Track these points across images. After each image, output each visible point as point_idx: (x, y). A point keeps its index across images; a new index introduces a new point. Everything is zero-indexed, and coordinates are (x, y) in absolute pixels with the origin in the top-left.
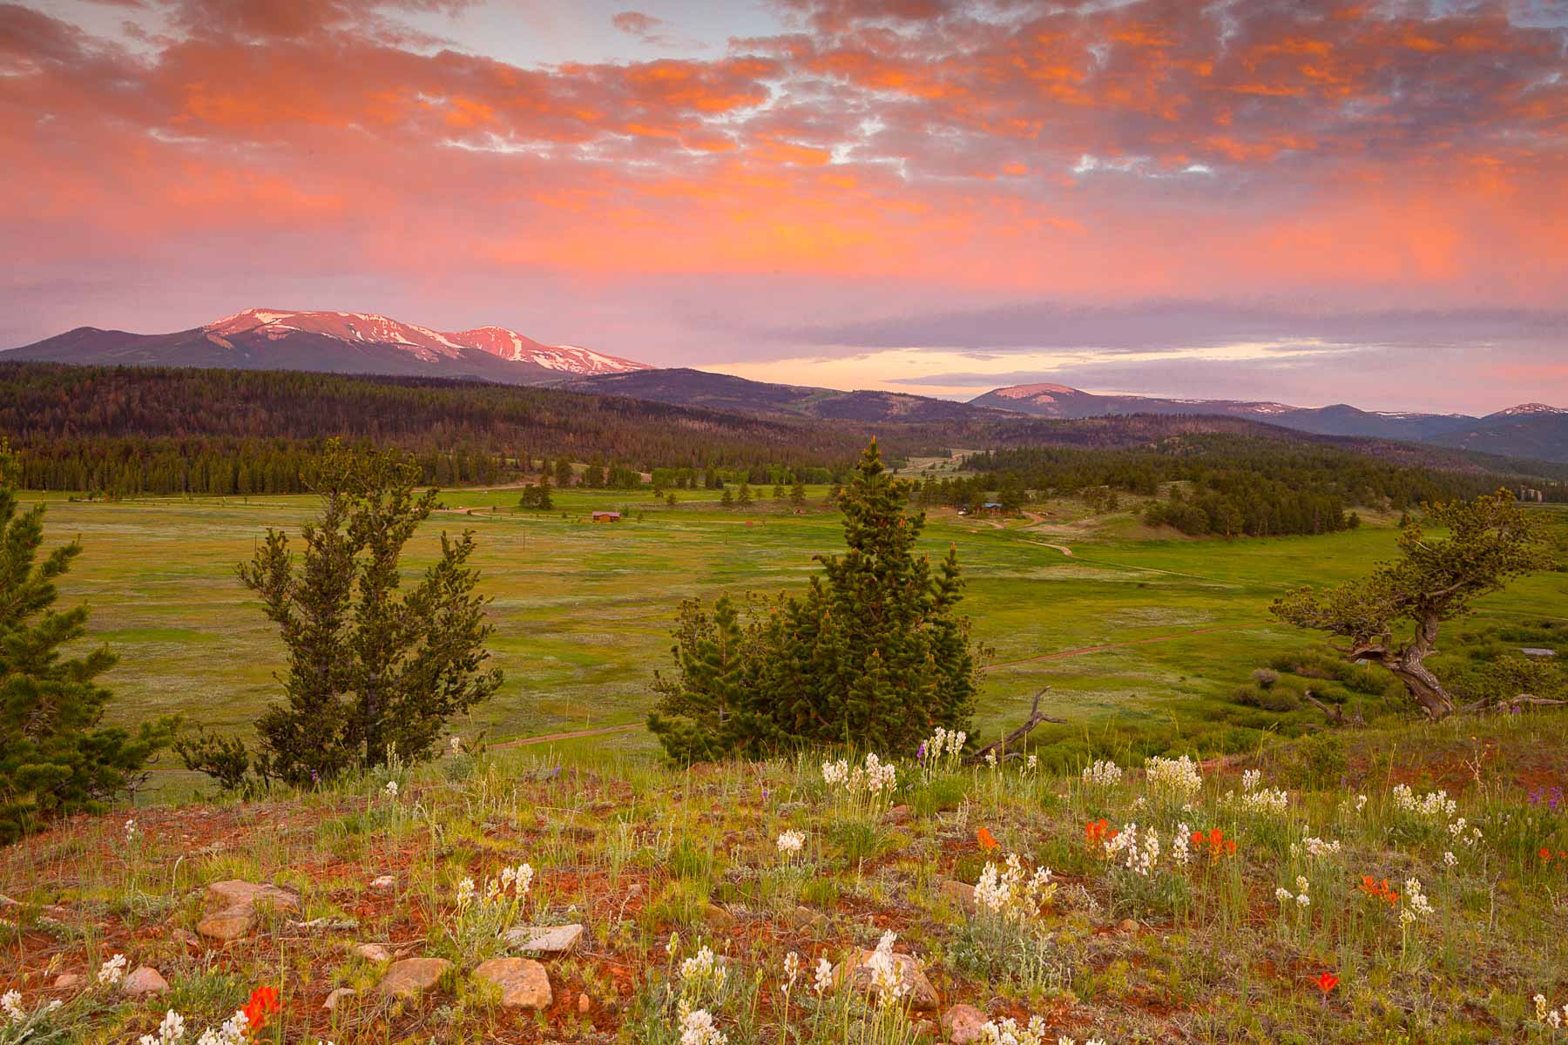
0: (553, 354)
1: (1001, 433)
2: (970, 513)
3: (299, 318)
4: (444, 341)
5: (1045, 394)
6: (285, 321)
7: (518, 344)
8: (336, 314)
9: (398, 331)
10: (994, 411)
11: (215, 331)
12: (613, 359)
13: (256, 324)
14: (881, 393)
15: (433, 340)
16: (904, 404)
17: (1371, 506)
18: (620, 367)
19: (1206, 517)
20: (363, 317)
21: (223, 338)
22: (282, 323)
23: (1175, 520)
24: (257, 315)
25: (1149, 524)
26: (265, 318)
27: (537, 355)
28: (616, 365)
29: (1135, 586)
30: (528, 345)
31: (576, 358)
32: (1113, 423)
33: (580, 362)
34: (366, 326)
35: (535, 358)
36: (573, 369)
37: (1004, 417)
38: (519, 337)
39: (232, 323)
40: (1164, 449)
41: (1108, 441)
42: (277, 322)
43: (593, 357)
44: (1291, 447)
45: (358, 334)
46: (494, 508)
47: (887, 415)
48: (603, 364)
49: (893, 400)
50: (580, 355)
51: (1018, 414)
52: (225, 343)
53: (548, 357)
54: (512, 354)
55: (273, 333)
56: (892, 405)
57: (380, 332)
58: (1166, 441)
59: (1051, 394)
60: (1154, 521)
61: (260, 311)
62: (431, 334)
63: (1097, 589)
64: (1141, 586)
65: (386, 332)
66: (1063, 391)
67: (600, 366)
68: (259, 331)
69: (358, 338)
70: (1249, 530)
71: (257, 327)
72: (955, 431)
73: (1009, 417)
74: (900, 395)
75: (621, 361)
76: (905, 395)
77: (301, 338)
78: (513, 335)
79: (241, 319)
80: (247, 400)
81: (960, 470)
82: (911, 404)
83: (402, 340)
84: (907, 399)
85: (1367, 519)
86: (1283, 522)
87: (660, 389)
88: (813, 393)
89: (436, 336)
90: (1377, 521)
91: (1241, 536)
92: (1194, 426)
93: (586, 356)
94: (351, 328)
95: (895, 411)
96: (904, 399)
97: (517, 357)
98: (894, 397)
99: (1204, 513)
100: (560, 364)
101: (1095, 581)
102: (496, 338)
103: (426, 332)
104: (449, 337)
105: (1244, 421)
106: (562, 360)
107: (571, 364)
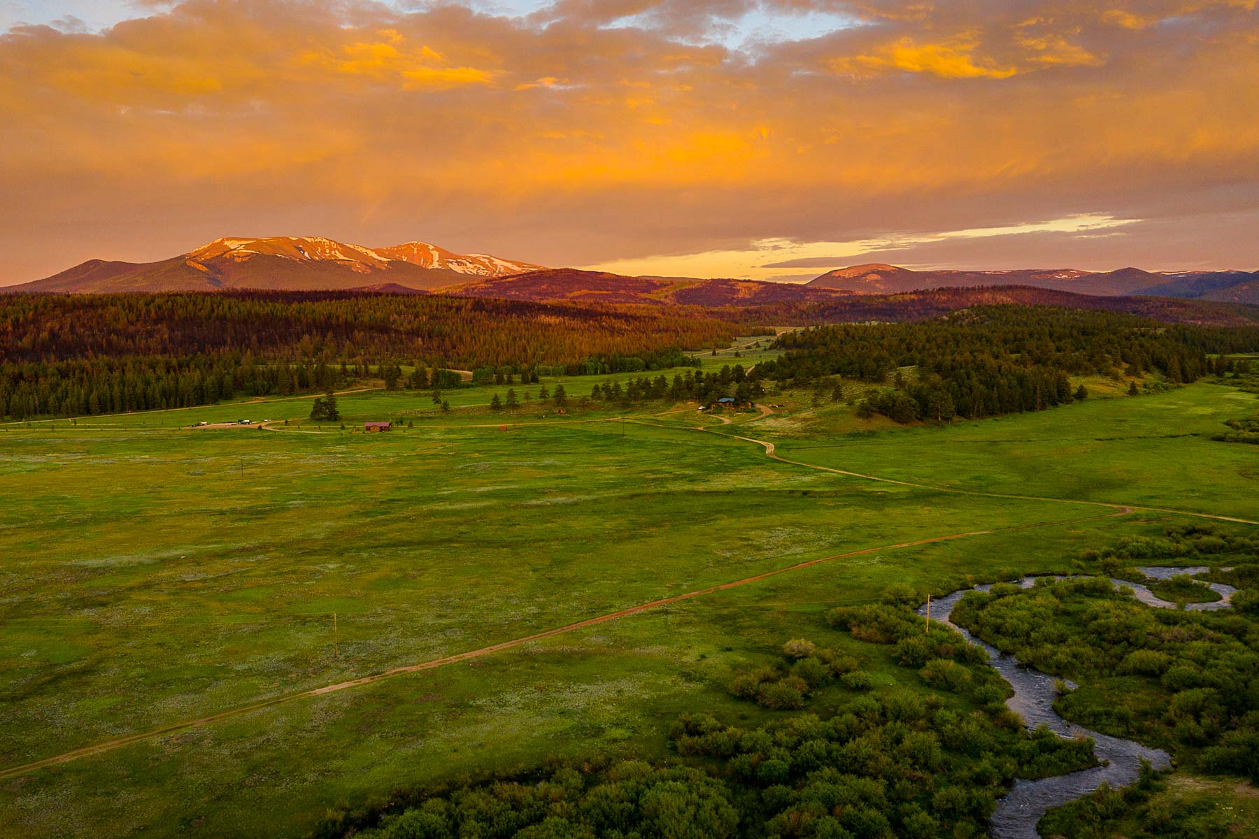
0: (464, 261)
1: (824, 310)
2: (708, 407)
3: (259, 243)
4: (375, 255)
5: (873, 272)
6: (247, 247)
7: (436, 255)
8: (288, 238)
9: (338, 250)
10: (824, 290)
11: (193, 258)
12: (513, 262)
13: (226, 250)
14: (729, 280)
15: (366, 256)
16: (750, 289)
17: (1107, 374)
18: (520, 269)
19: (918, 405)
20: (309, 240)
21: (199, 263)
22: (245, 248)
23: (889, 409)
24: (226, 243)
25: (860, 415)
26: (232, 245)
27: (451, 263)
28: (516, 268)
29: (799, 494)
30: (445, 256)
31: (483, 264)
32: (921, 297)
33: (487, 267)
34: (313, 247)
35: (450, 265)
36: (481, 272)
37: (833, 295)
38: (436, 249)
39: (206, 251)
40: (954, 320)
41: (915, 313)
42: (241, 247)
43: (496, 262)
44: (1066, 312)
45: (306, 254)
46: (286, 422)
47: (733, 298)
48: (505, 267)
49: (740, 286)
50: (486, 261)
51: (845, 292)
52: (200, 267)
53: (459, 263)
54: (431, 263)
55: (239, 257)
56: (739, 290)
57: (323, 251)
58: (956, 313)
59: (878, 273)
60: (865, 412)
61: (228, 239)
62: (364, 250)
63: (756, 500)
64: (805, 493)
65: (328, 251)
66: (888, 269)
67: (502, 269)
68: (227, 255)
69: (305, 257)
70: (964, 412)
71: (225, 253)
72: (785, 311)
73: (837, 295)
74: (745, 281)
75: (519, 264)
76: (749, 281)
77: (261, 259)
78: (431, 247)
79: (214, 246)
80: (156, 322)
81: (770, 349)
82: (754, 289)
83: (341, 257)
84: (752, 284)
85: (1098, 388)
86: (1000, 402)
87: (544, 287)
88: (672, 284)
89: (368, 251)
90: (1107, 390)
91: (956, 419)
92: (990, 296)
93: (491, 262)
94: (300, 249)
95: (741, 295)
96: (748, 284)
97: (436, 265)
98: (740, 284)
99: (914, 401)
100: (470, 269)
101: (761, 490)
102: (417, 250)
103: (360, 249)
104: (377, 251)
105: (1035, 289)
106: (471, 266)
107: (479, 269)
